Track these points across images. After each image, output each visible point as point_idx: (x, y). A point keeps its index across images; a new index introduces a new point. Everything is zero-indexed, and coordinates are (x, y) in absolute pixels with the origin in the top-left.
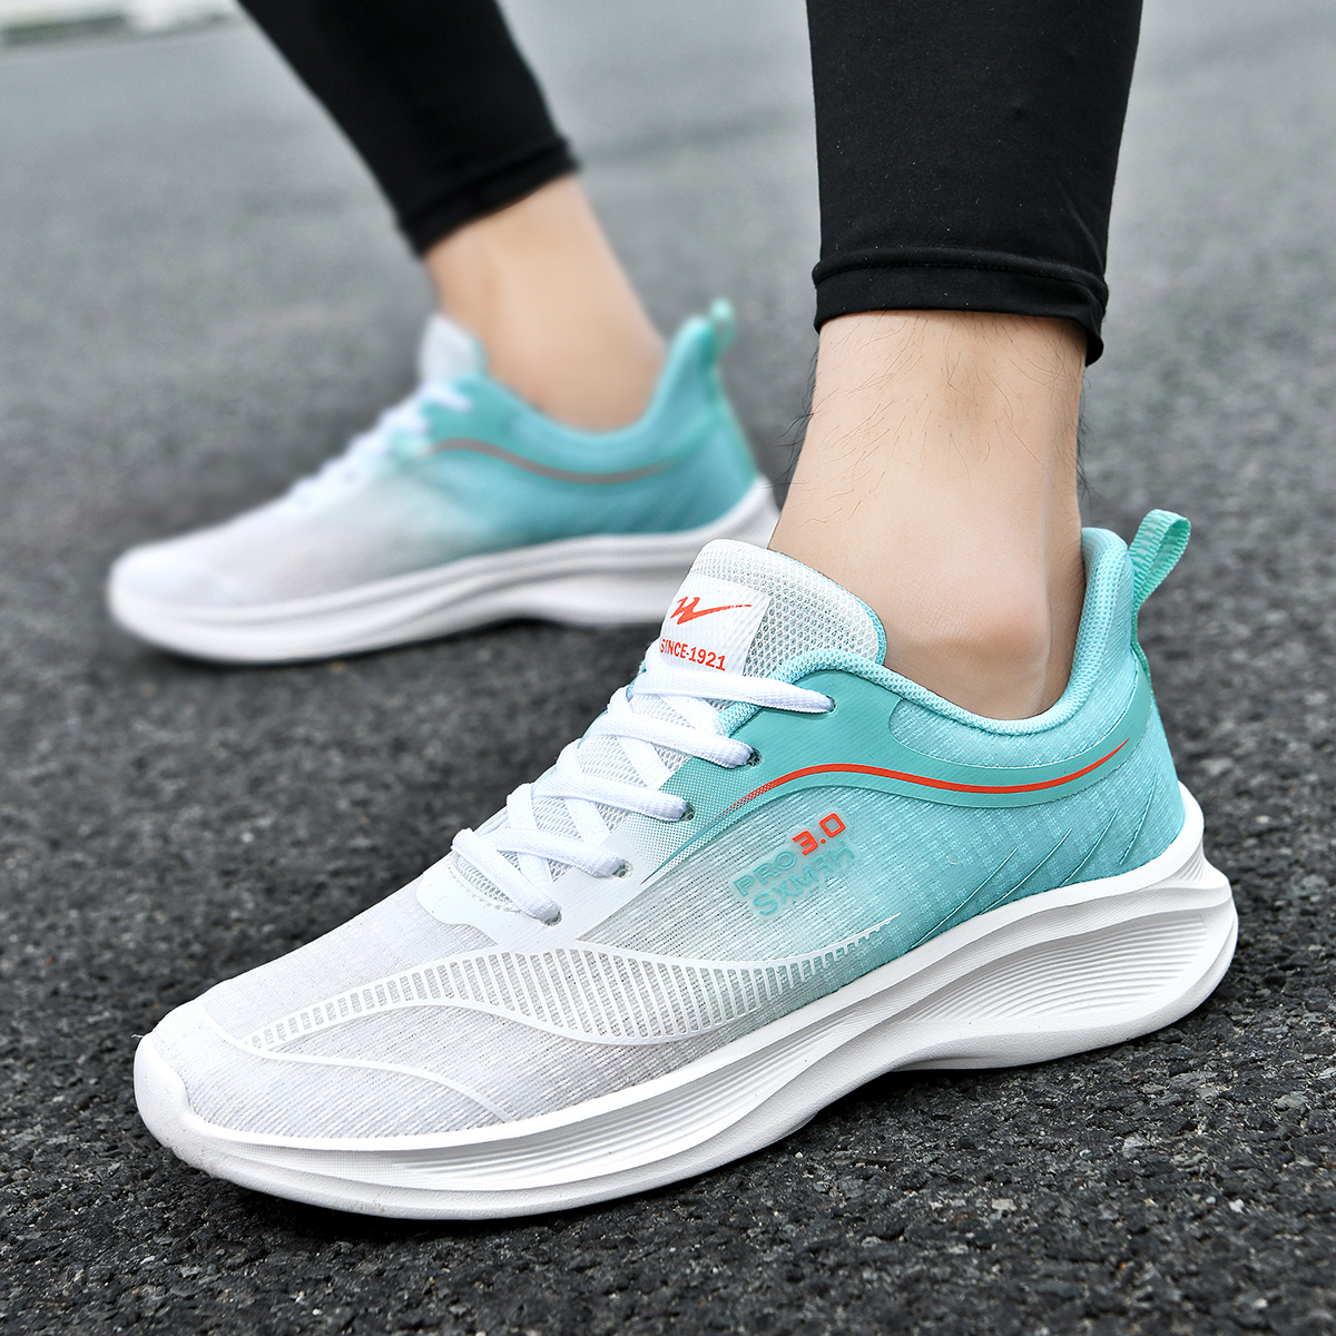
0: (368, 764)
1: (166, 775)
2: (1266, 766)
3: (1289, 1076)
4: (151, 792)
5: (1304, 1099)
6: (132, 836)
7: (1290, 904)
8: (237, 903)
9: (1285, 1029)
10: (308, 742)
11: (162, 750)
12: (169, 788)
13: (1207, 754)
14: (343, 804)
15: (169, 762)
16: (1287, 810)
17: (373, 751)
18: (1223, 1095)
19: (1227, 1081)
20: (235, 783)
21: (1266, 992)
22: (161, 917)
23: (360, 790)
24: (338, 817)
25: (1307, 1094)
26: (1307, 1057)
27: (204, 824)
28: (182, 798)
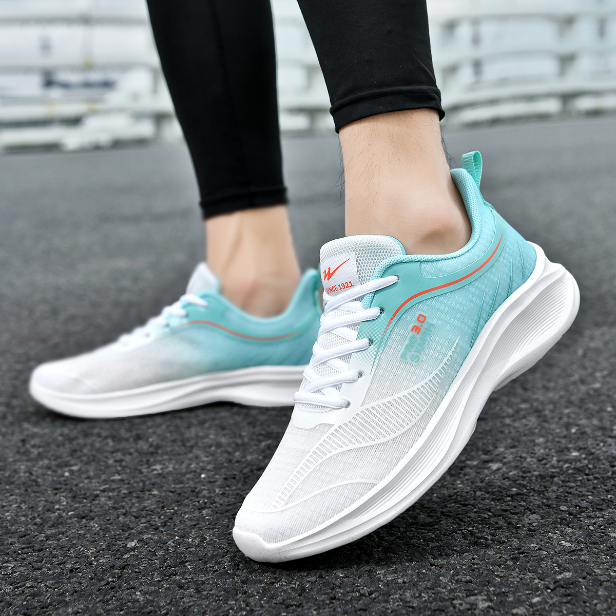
0: (124, 445)
1: (34, 446)
2: (516, 467)
3: (519, 600)
4: (27, 453)
5: (525, 611)
6: (16, 471)
7: (524, 526)
8: (59, 502)
9: (518, 579)
10: (99, 435)
11: (34, 436)
12: (35, 452)
13: (492, 461)
14: (111, 462)
15: (36, 441)
16: (525, 486)
17: (127, 440)
18: (489, 607)
19: (491, 601)
20: (64, 451)
21: (510, 563)
22: (24, 506)
23: (119, 456)
24: (108, 467)
25: (527, 609)
26: (527, 592)
27: (49, 468)
28: (40, 456)
